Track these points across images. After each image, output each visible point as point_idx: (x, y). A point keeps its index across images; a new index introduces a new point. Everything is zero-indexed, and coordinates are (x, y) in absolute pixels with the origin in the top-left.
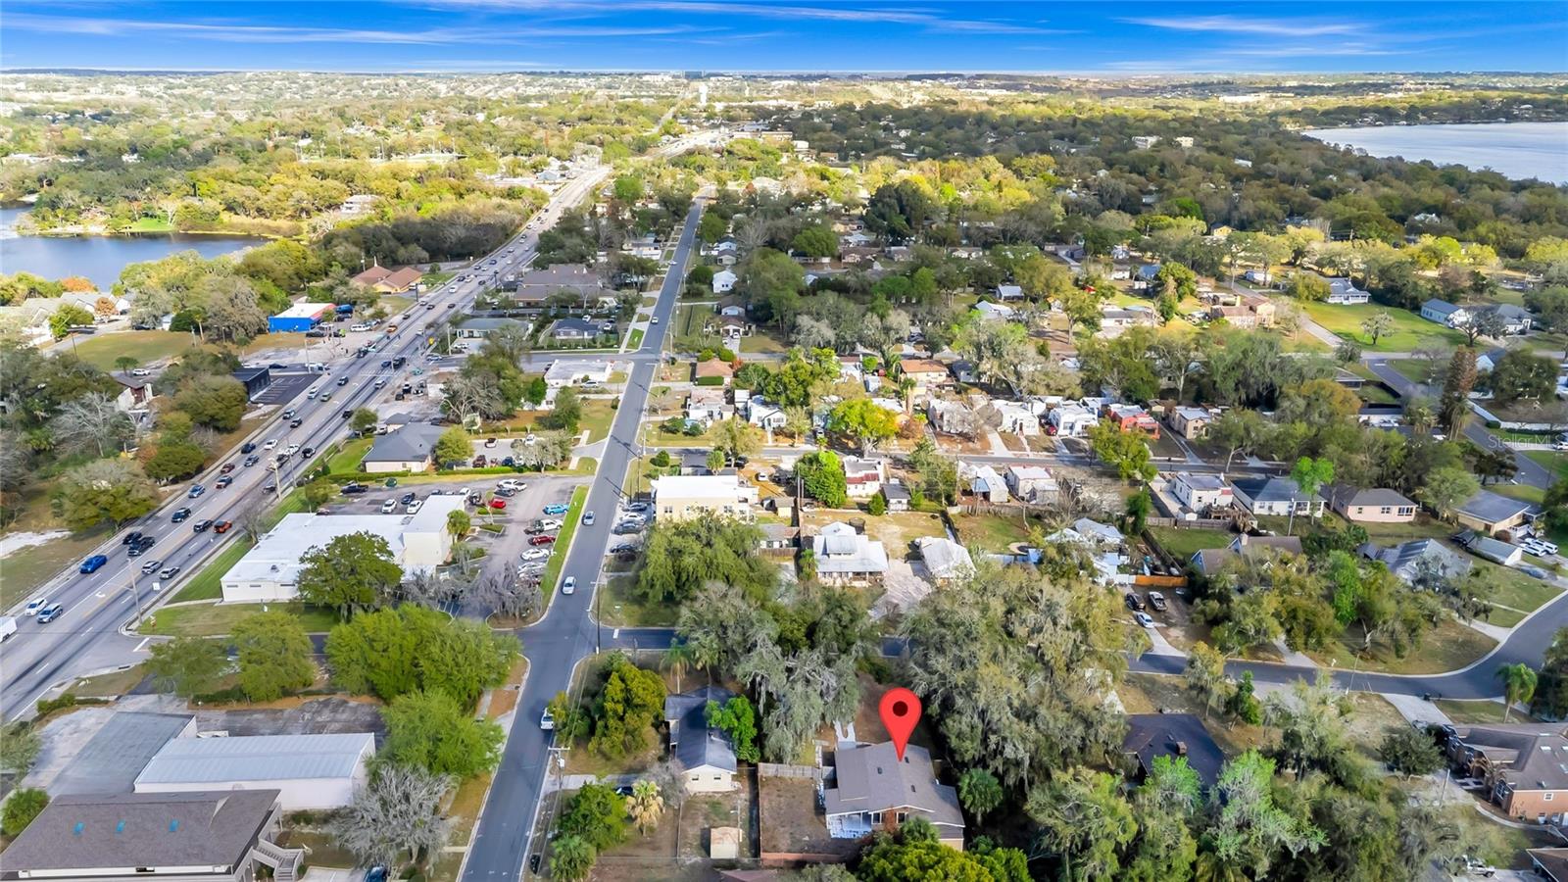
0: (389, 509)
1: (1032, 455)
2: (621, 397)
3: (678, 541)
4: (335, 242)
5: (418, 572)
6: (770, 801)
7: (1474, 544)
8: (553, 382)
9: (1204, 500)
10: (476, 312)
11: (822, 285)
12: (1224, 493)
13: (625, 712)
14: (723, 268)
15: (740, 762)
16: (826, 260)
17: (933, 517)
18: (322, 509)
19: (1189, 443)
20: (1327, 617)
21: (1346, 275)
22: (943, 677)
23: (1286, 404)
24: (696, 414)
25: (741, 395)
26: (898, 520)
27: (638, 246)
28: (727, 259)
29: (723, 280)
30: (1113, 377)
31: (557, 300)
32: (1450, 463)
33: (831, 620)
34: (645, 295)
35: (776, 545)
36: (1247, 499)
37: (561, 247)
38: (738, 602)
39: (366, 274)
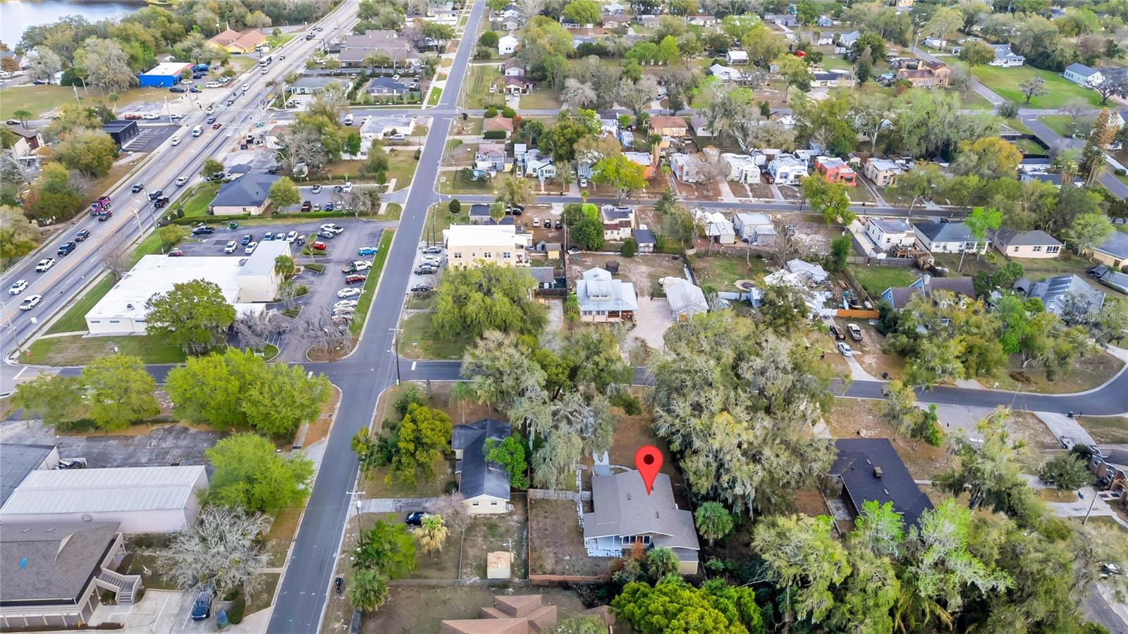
0: (231, 250)
1: (754, 200)
2: (422, 148)
3: (463, 289)
4: (195, 8)
5: (248, 313)
6: (538, 522)
7: (1108, 278)
8: (367, 135)
9: (892, 241)
10: (309, 72)
11: (586, 50)
12: (908, 235)
13: (416, 450)
14: (507, 32)
15: (512, 489)
16: (590, 26)
17: (675, 259)
18: (176, 250)
19: (880, 190)
20: (997, 350)
21: (1006, 42)
22: (683, 420)
23: (961, 159)
24: (483, 165)
25: (520, 148)
26: (646, 261)
27: (439, 13)
28: (511, 25)
29: (507, 43)
30: (821, 134)
31: (372, 61)
32: (1092, 210)
33: (590, 365)
34: (443, 56)
35: (546, 286)
36: (926, 240)
37: (377, 15)
38: (512, 351)
39: (221, 36)
